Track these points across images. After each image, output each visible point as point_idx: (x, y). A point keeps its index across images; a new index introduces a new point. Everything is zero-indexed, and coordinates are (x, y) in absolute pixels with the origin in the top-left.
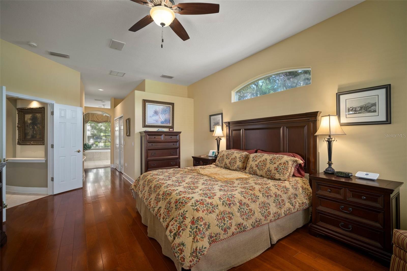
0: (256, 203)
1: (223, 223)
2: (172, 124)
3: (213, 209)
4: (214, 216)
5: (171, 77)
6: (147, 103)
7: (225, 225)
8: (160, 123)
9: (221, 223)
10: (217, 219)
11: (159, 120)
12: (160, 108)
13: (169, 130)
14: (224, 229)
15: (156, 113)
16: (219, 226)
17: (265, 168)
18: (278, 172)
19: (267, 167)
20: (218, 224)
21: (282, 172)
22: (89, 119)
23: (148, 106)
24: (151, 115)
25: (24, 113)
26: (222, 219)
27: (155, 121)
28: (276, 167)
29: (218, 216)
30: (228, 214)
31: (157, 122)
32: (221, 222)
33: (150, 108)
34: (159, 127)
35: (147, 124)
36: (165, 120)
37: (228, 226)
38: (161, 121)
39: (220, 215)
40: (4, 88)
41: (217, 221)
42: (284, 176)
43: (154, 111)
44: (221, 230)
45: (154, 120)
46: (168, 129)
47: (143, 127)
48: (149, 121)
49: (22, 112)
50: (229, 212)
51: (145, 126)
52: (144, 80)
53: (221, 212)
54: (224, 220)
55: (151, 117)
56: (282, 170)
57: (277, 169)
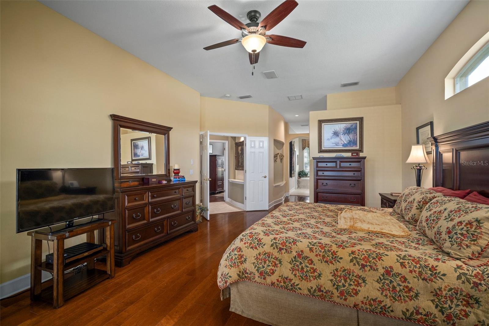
0: (329, 265)
1: (263, 265)
2: (359, 147)
3: (257, 246)
4: (255, 252)
5: (356, 84)
6: (323, 124)
7: (263, 268)
8: (342, 146)
9: (260, 264)
10: (257, 257)
11: (340, 143)
12: (340, 126)
13: (352, 155)
14: (260, 272)
15: (336, 134)
16: (255, 265)
17: (436, 226)
19: (437, 225)
20: (255, 262)
21: (459, 240)
22: (306, 145)
23: (325, 127)
24: (329, 138)
25: (238, 146)
26: (263, 260)
27: (335, 145)
29: (259, 254)
30: (273, 259)
31: (337, 145)
32: (260, 262)
33: (328, 129)
34: (339, 152)
35: (323, 148)
36: (348, 142)
37: (267, 272)
38: (343, 143)
39: (262, 255)
40: (208, 131)
41: (255, 259)
42: (460, 249)
43: (333, 132)
44: (256, 270)
45: (333, 143)
46: (351, 153)
47: (319, 153)
48: (327, 144)
49: (237, 145)
50: (276, 257)
51: (321, 151)
52: (326, 96)
53: (265, 252)
54: (265, 263)
55: (328, 139)
56: (459, 236)
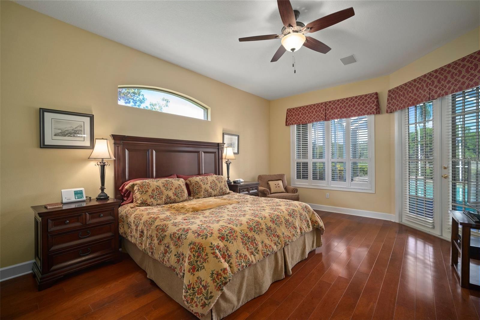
18: (155, 199)
28: (151, 194)
57: (152, 197)
